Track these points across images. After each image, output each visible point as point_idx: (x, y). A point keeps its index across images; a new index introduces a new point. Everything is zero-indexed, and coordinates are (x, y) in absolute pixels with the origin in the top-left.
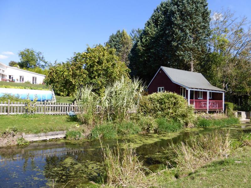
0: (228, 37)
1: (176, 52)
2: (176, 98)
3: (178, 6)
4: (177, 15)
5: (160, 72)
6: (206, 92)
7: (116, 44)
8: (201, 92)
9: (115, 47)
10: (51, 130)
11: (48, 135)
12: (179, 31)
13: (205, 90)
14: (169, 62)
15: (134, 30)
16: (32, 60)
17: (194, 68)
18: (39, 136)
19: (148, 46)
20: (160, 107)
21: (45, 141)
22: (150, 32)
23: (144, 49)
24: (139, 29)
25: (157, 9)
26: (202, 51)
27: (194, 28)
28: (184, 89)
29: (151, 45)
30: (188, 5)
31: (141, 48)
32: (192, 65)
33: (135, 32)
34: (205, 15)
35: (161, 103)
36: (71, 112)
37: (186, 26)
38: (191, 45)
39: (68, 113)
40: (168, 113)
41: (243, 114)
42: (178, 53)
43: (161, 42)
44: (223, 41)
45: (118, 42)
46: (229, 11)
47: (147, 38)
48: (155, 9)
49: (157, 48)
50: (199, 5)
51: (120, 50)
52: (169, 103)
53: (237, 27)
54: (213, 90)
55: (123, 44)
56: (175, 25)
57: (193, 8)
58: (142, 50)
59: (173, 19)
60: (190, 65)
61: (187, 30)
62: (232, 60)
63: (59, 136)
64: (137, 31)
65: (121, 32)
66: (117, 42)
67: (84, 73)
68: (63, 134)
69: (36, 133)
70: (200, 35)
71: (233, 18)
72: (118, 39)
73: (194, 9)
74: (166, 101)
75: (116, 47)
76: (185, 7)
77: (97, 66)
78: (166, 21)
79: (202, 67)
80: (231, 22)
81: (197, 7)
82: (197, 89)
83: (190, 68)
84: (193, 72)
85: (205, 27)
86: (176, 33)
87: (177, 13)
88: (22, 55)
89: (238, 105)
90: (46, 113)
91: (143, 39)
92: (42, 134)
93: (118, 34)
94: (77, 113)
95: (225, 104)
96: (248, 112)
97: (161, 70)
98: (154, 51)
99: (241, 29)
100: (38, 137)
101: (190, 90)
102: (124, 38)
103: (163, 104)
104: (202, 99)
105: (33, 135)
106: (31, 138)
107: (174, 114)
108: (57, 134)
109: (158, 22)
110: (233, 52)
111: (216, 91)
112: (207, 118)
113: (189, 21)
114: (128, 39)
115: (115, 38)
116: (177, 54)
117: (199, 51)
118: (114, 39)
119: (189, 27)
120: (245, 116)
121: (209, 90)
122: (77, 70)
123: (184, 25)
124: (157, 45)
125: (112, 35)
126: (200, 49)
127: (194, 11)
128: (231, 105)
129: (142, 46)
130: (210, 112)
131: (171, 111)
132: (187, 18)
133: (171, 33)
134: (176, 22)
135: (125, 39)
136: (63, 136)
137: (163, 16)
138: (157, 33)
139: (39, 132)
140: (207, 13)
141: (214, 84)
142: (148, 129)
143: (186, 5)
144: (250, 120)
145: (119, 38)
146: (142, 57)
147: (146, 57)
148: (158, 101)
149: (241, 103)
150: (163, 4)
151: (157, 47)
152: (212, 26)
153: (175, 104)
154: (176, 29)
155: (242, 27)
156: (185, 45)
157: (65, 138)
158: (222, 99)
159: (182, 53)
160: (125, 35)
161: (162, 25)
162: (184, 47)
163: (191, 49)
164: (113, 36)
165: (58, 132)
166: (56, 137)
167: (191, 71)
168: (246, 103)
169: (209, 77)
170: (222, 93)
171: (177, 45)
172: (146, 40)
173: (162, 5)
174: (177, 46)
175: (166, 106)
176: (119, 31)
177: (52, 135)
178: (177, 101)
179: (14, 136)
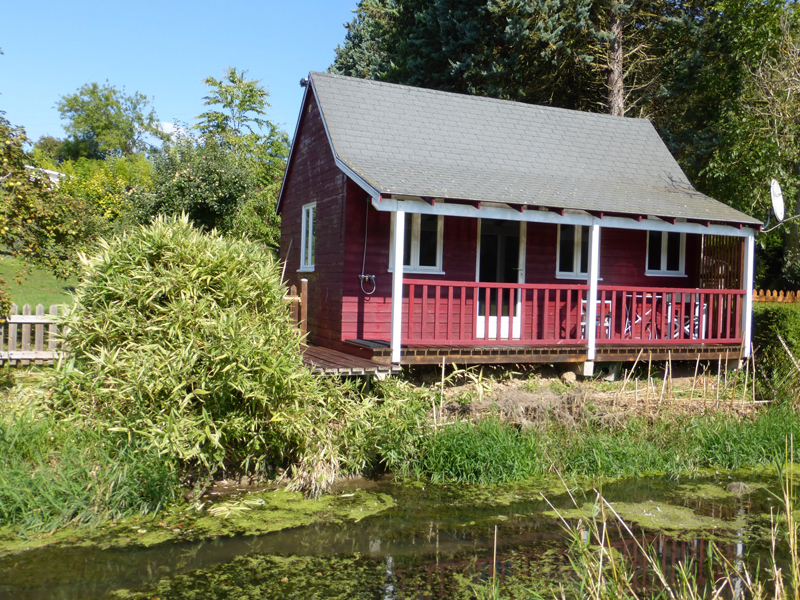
5: (310, 110)
16: (106, 127)
32: (616, 75)
88: (72, 105)
97: (312, 94)
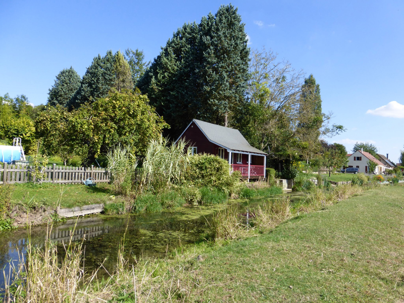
0: (268, 85)
1: (209, 100)
2: (219, 163)
3: (212, 37)
4: (211, 50)
5: (192, 127)
6: (248, 155)
7: (105, 73)
8: (240, 154)
9: (105, 78)
10: (85, 203)
11: (83, 210)
12: (213, 72)
13: (247, 152)
14: (199, 113)
15: (130, 50)
17: (229, 122)
18: (73, 211)
19: (166, 85)
20: (200, 173)
21: (81, 216)
22: (170, 66)
23: (159, 90)
24: (137, 51)
25: (178, 34)
26: (240, 101)
27: (232, 71)
28: (226, 150)
29: (170, 84)
30: (225, 40)
31: (156, 87)
32: (226, 118)
33: (131, 55)
34: (244, 54)
35: (201, 169)
36: (88, 180)
37: (222, 67)
38: (228, 93)
39: (84, 182)
40: (211, 181)
41: (285, 182)
42: (212, 102)
43: (187, 82)
44: (264, 91)
45: (109, 70)
46: (271, 53)
47: (166, 74)
48: (175, 33)
49: (180, 91)
50: (238, 42)
51: (112, 82)
52: (210, 168)
53: (278, 74)
54: (243, 151)
55: (118, 74)
56: (208, 63)
57: (231, 45)
58: (157, 91)
59: (205, 55)
60: (224, 117)
61: (224, 72)
62: (273, 115)
63: (95, 211)
64: (133, 53)
65: (113, 54)
66: (107, 69)
67: (112, 128)
68: (99, 207)
69: (69, 207)
70: (238, 80)
71: (275, 62)
72: (109, 65)
73: (232, 47)
74: (208, 166)
75: (107, 78)
76: (221, 41)
77: (129, 119)
78: (193, 53)
79: (239, 121)
80: (272, 67)
81: (236, 44)
82: (239, 151)
83: (224, 121)
84: (228, 127)
85: (244, 70)
86: (209, 74)
87: (212, 47)
89: (279, 172)
90: (55, 182)
91: (159, 75)
92: (77, 208)
93: (109, 56)
94: (97, 181)
95: (266, 170)
96: (289, 180)
97: (194, 124)
98: (176, 95)
99: (284, 77)
100: (72, 213)
101: (232, 153)
102: (120, 64)
103: (203, 170)
104: (241, 163)
105: (67, 210)
106: (64, 214)
107: (217, 182)
108: (93, 209)
109: (182, 54)
110: (275, 105)
111: (255, 153)
112: (249, 187)
113: (226, 61)
114: (125, 66)
115: (104, 63)
116: (210, 102)
117: (236, 101)
118: (102, 65)
119: (226, 69)
120: (287, 185)
121: (251, 152)
122: (102, 123)
123: (220, 65)
124: (181, 87)
125: (97, 57)
126: (238, 99)
127: (233, 48)
128: (273, 172)
129: (157, 85)
130: (250, 180)
131: (213, 178)
132: (224, 57)
133: (202, 73)
134: (209, 60)
135: (121, 67)
136: (100, 210)
137: (189, 46)
138: (181, 69)
139: (73, 206)
140: (247, 53)
141: (252, 145)
142: (191, 200)
143: (223, 39)
144: (291, 189)
145: (111, 64)
146: (157, 101)
147: (163, 101)
148: (197, 165)
149: (282, 168)
150: (188, 29)
151: (180, 89)
152: (251, 70)
153: (218, 170)
154: (209, 68)
155: (285, 74)
156: (221, 92)
157: (102, 213)
158: (263, 164)
159: (217, 102)
160: (121, 61)
161: (187, 58)
162: (219, 93)
163: (228, 98)
164: (99, 59)
165: (94, 206)
166: (92, 211)
167: (224, 125)
168: (287, 169)
169: (247, 135)
170: (264, 157)
171: (211, 90)
172: (164, 78)
173: (185, 29)
174: (210, 92)
175: (207, 173)
176: (110, 53)
177: (88, 209)
178: (221, 166)
179: (44, 211)
